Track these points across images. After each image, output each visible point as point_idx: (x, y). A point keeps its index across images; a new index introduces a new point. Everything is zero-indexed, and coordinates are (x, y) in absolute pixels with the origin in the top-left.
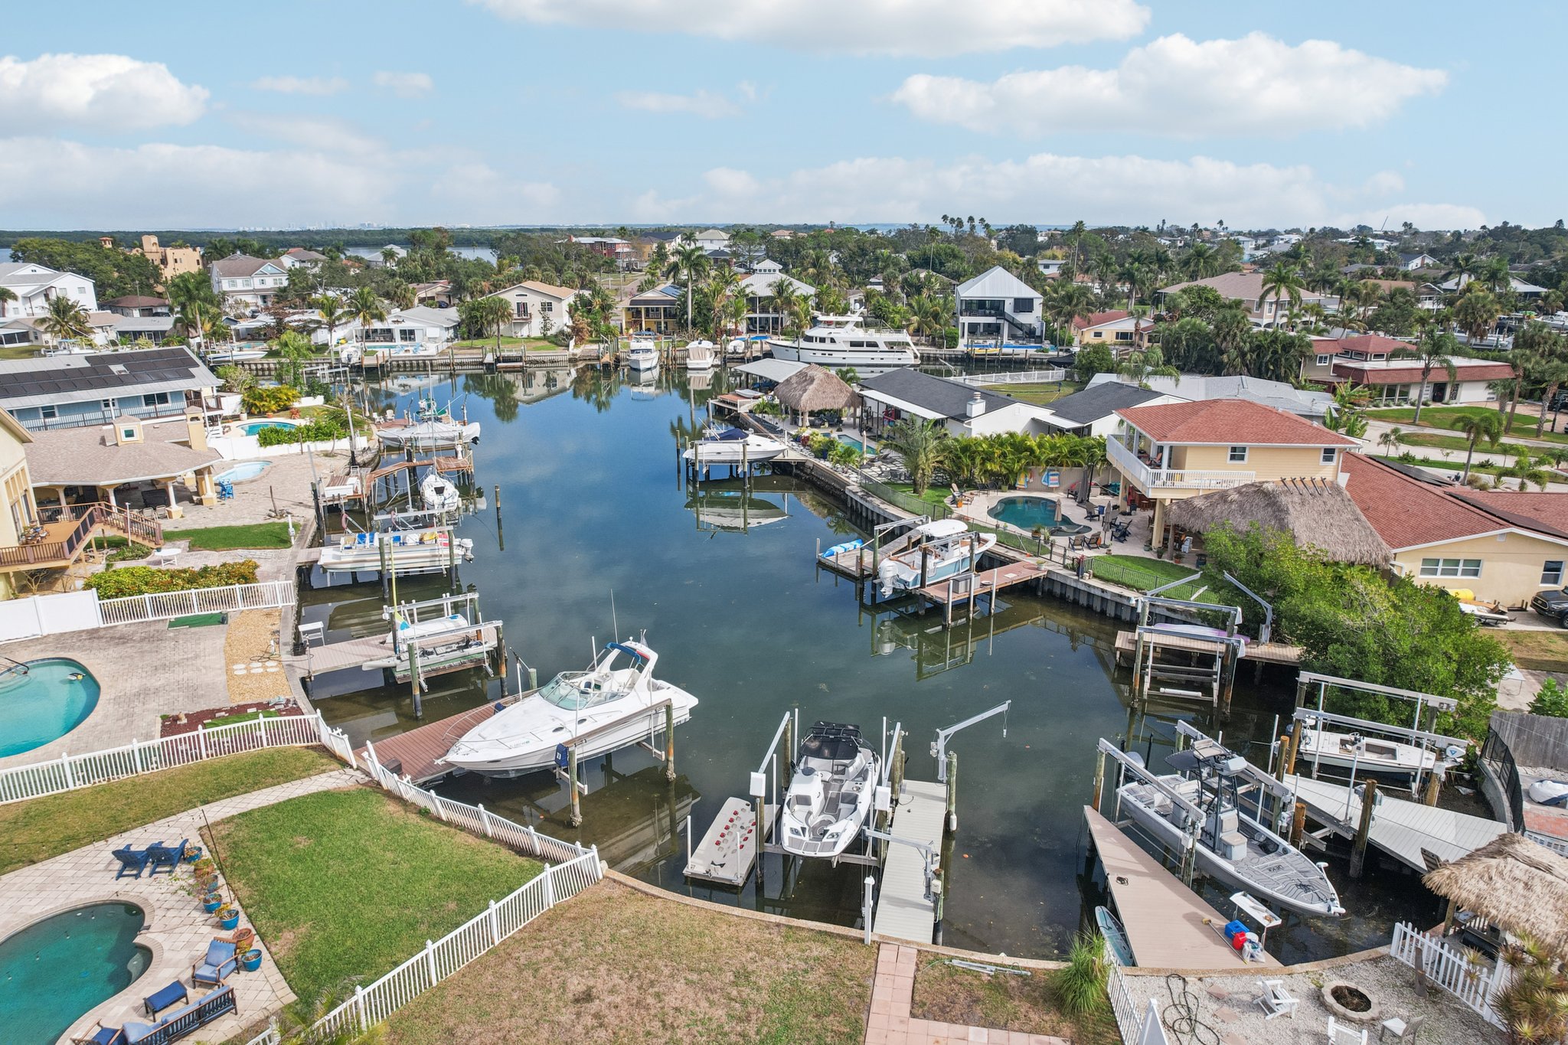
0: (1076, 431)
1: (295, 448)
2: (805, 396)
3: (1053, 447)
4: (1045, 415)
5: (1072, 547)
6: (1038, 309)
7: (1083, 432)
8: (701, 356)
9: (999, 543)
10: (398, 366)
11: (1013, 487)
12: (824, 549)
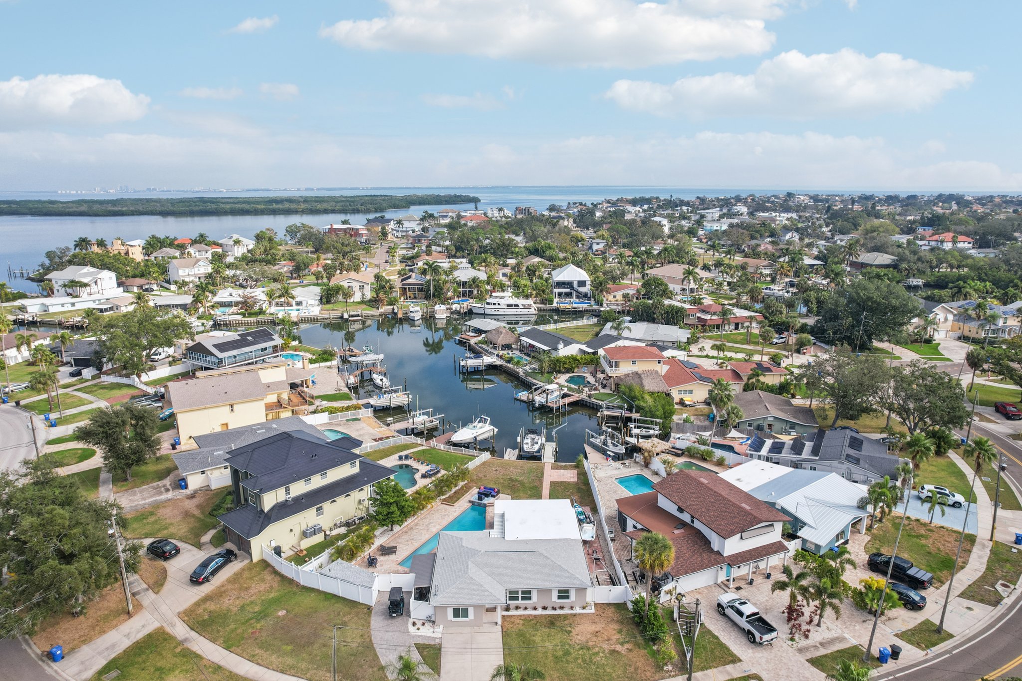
0: (593, 353)
2: (498, 337)
3: (585, 359)
4: (584, 347)
5: (589, 390)
6: (588, 285)
7: (595, 353)
8: (441, 312)
9: (568, 390)
11: (573, 372)
12: (516, 394)
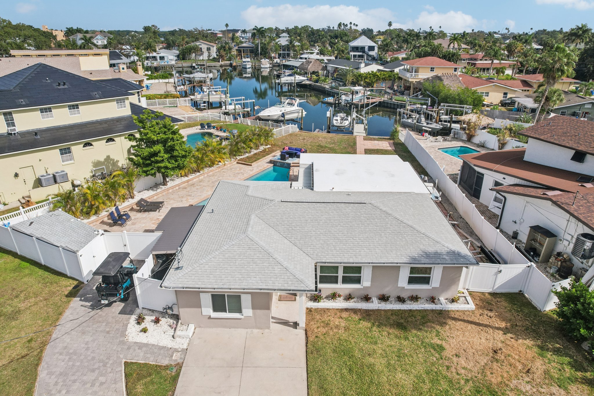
0: (391, 71)
1: (157, 81)
2: (309, 67)
3: (384, 76)
4: (382, 68)
5: (390, 96)
6: (376, 49)
8: (265, 64)
10: (162, 68)
11: (373, 87)
